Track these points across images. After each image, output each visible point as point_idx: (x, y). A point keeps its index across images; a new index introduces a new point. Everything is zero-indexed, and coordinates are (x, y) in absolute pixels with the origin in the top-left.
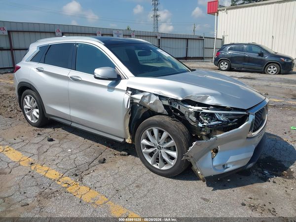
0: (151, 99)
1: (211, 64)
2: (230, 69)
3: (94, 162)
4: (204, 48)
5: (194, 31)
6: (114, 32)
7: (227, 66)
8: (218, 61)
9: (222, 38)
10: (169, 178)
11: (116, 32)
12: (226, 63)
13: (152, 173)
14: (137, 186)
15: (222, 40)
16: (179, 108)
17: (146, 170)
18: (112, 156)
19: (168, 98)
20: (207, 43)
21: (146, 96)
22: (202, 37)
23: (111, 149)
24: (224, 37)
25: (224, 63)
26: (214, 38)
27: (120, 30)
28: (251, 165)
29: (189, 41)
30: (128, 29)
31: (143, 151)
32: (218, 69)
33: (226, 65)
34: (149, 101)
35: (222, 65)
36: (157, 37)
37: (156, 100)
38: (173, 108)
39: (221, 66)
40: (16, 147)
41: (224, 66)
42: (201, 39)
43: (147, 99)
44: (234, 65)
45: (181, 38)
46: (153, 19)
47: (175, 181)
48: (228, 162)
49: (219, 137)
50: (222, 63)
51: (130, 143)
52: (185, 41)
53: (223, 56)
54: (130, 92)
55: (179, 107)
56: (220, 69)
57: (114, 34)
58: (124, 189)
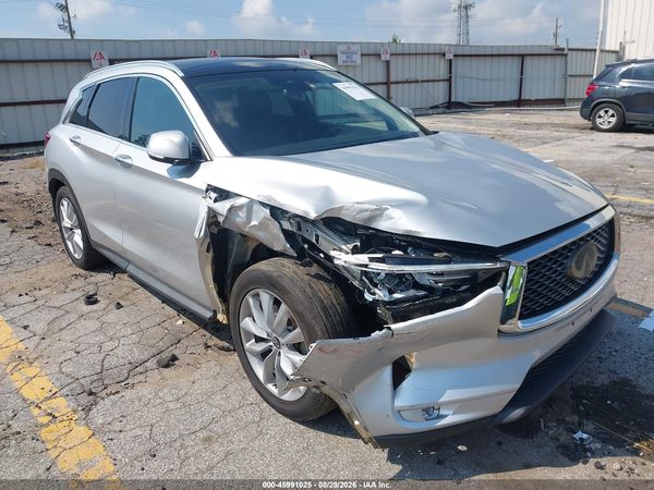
0: (254, 215)
1: (575, 117)
2: (623, 127)
3: (148, 364)
4: (566, 76)
5: (556, 35)
6: (340, 48)
7: (614, 120)
8: (590, 108)
9: (618, 49)
10: (302, 423)
11: (344, 48)
12: (611, 112)
13: (265, 404)
14: (208, 440)
15: (619, 54)
16: (317, 240)
17: (254, 396)
18: (201, 349)
19: (287, 212)
20: (576, 64)
21: (240, 207)
22: (563, 49)
23: (207, 333)
24: (623, 47)
25: (606, 112)
26: (595, 50)
27: (354, 43)
28: (518, 413)
29: (528, 61)
30: (395, 41)
31: (247, 345)
32: (592, 129)
33: (613, 116)
34: (249, 219)
35: (600, 117)
36: (444, 55)
37: (265, 218)
38: (306, 241)
39: (598, 121)
40: (11, 315)
41: (607, 118)
42: (559, 53)
43: (242, 214)
44: (632, 117)
45: (506, 55)
46: (456, 14)
47: (311, 433)
48: (442, 400)
49: (399, 329)
50: (602, 113)
51: (225, 322)
52: (516, 62)
53: (606, 94)
54: (213, 195)
55: (317, 237)
56: (595, 128)
57: (339, 54)
58: (170, 444)
